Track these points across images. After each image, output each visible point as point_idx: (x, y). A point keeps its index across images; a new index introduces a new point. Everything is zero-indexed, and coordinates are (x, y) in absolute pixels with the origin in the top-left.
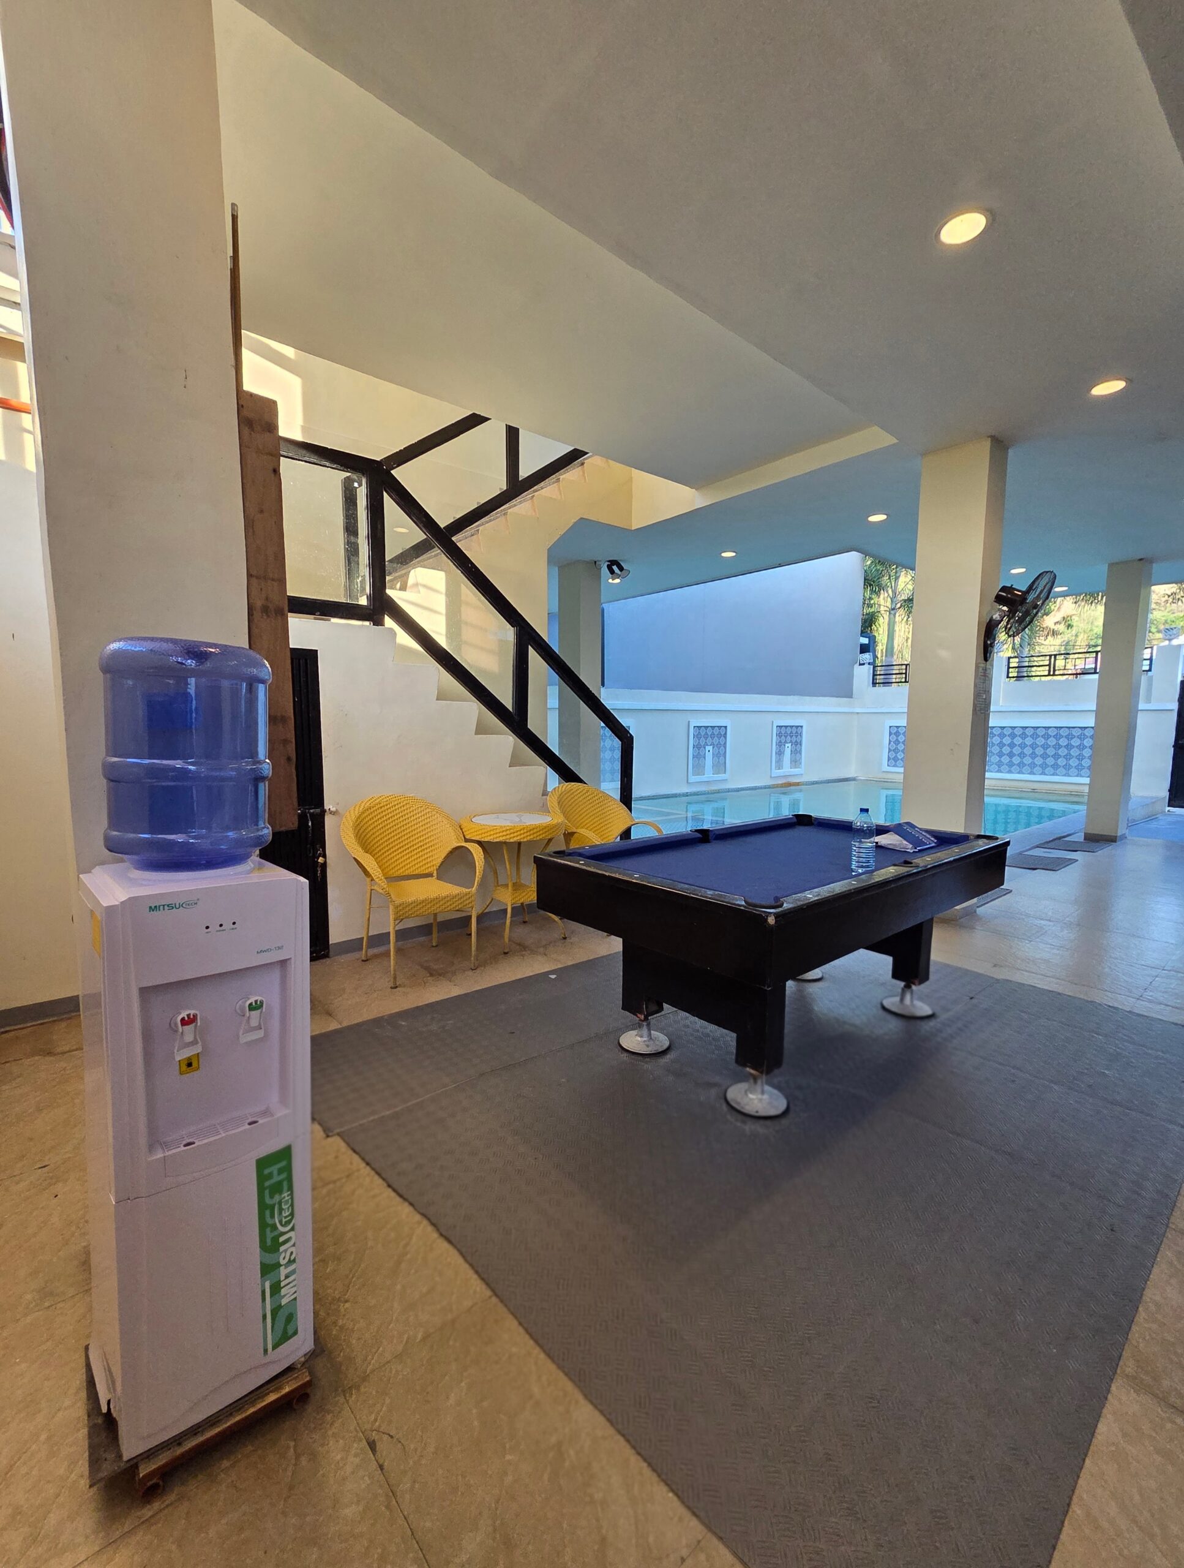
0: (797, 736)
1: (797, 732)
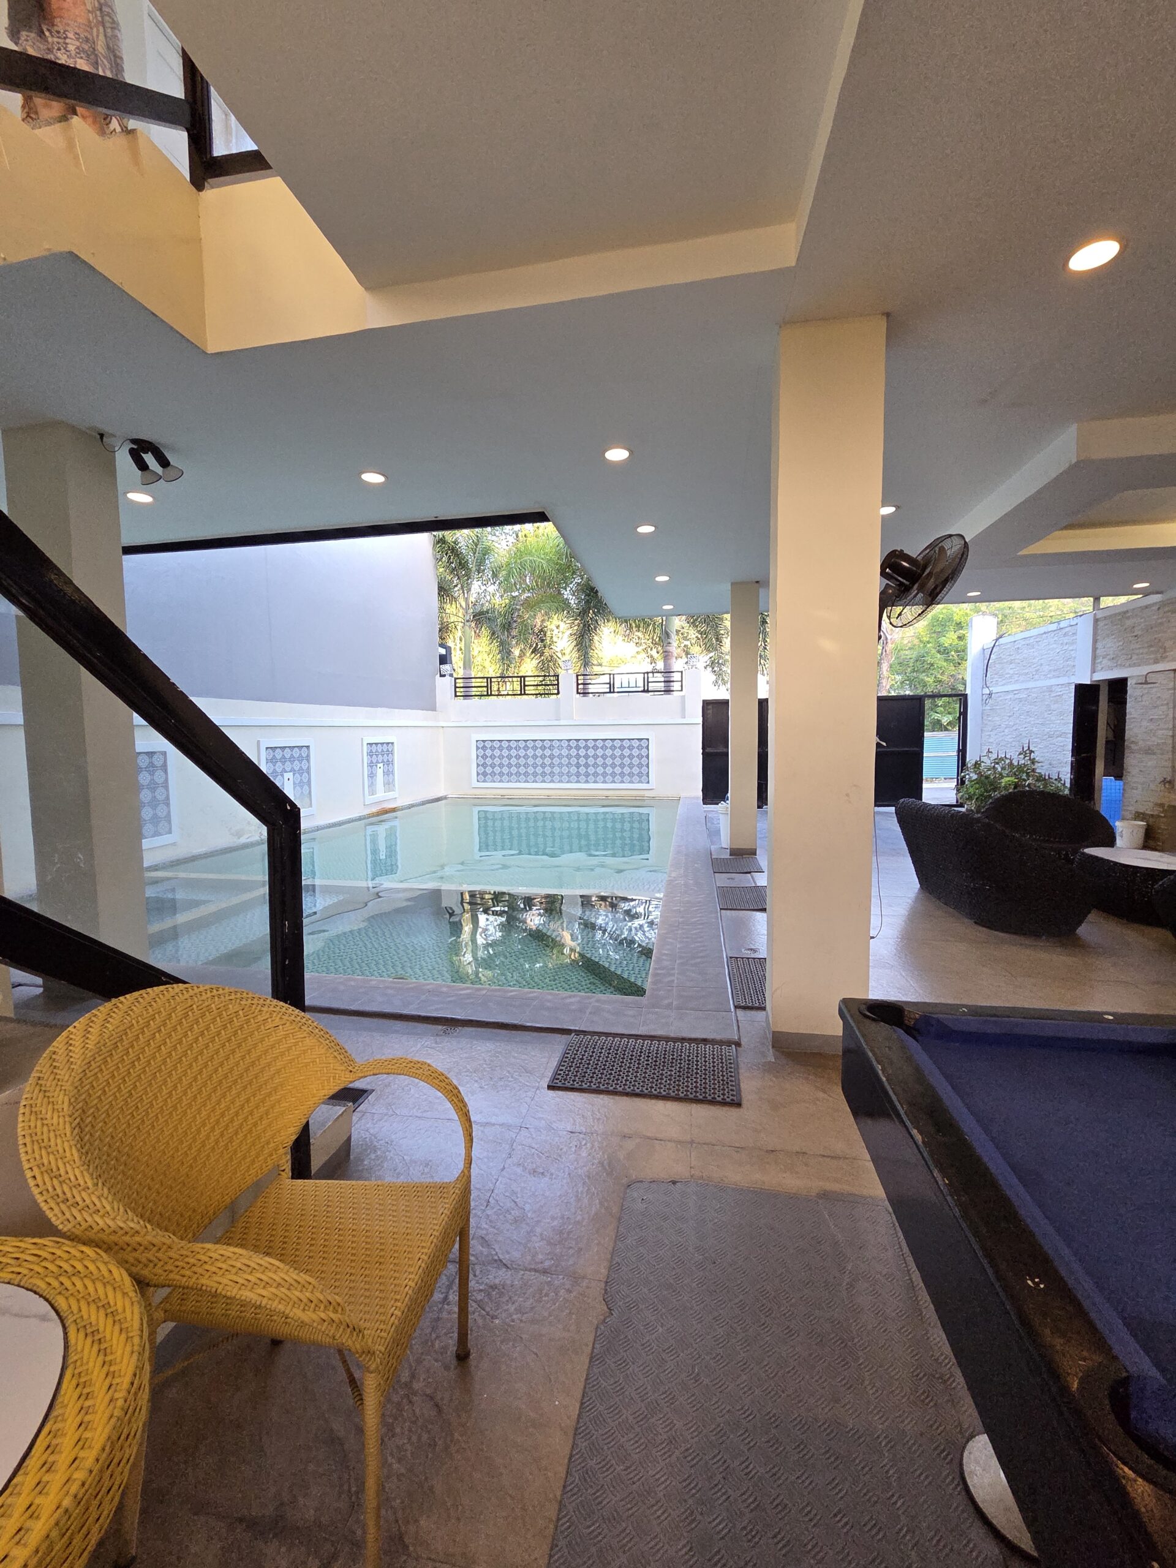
0: (388, 755)
1: (388, 751)
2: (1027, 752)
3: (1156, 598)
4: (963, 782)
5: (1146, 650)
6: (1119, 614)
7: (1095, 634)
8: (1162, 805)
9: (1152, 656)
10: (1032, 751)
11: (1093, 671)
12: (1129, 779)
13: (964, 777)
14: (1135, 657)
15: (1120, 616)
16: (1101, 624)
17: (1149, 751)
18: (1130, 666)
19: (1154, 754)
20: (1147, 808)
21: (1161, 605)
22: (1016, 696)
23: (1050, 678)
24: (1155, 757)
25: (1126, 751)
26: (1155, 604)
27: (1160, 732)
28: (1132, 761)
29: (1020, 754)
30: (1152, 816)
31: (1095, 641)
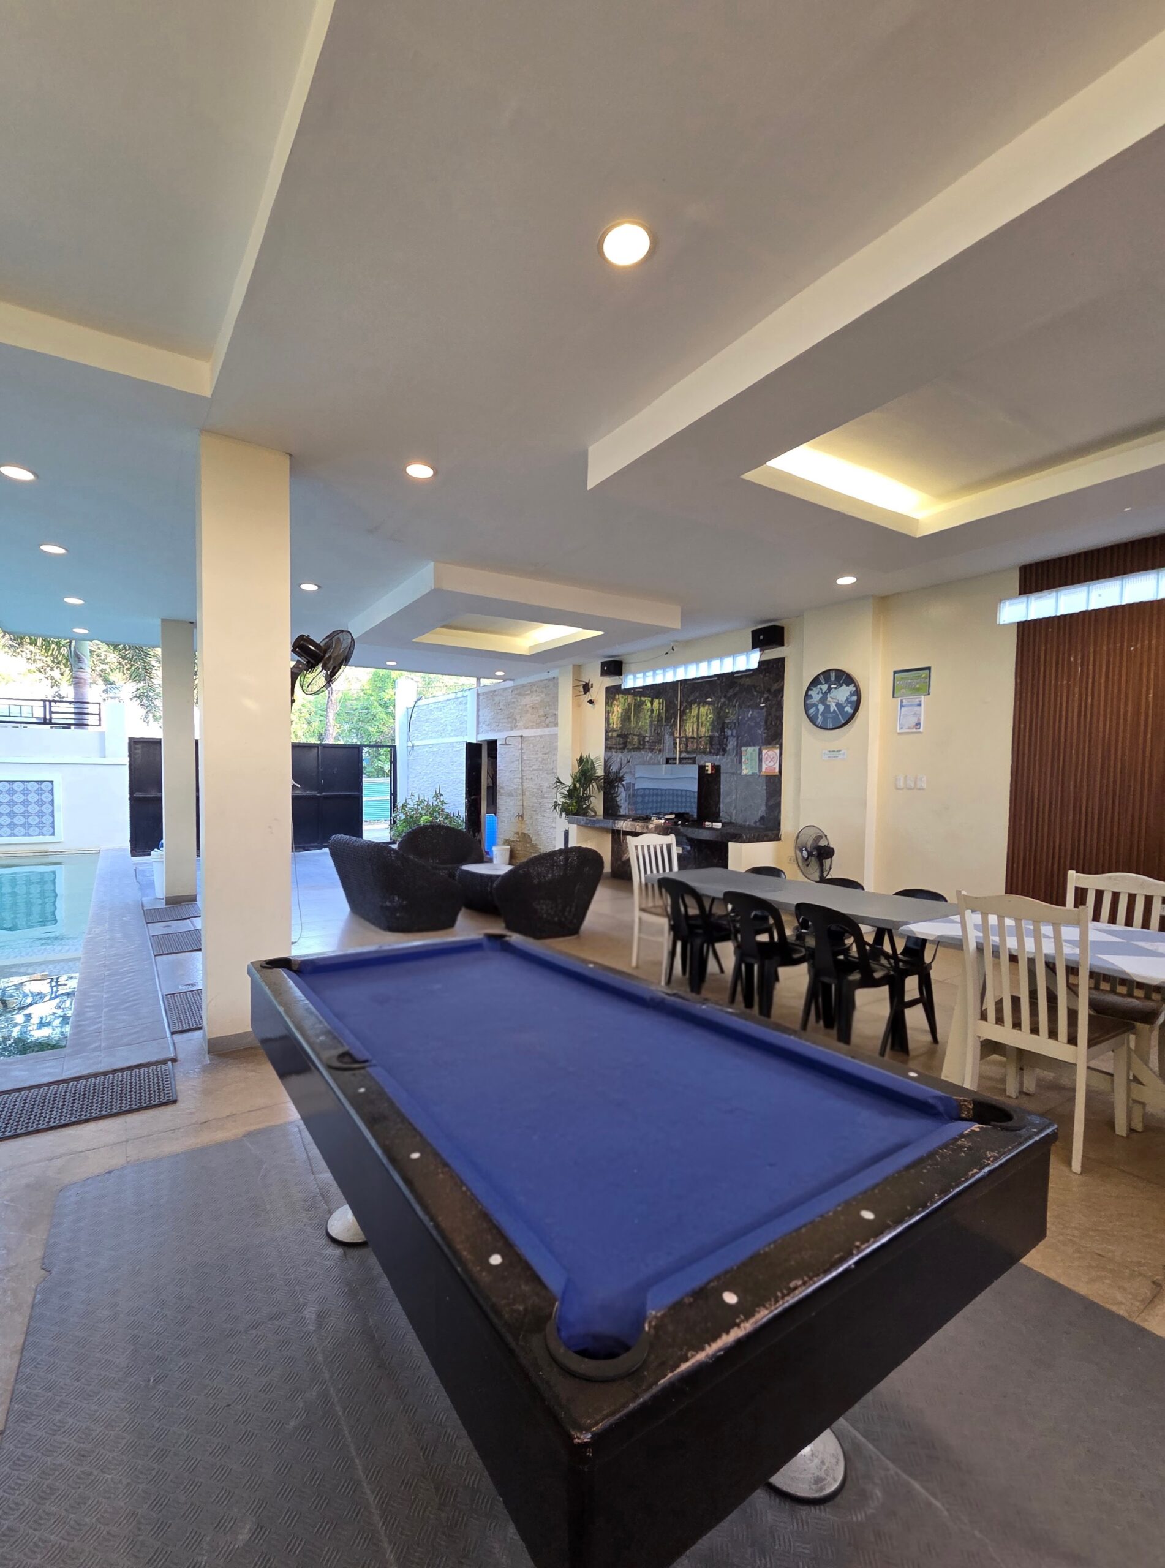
2: (438, 796)
3: (509, 684)
4: (395, 822)
5: (506, 720)
6: (491, 692)
7: (478, 705)
8: (518, 833)
9: (509, 725)
10: (441, 795)
11: (478, 733)
12: (500, 814)
13: (395, 817)
14: (501, 725)
15: (492, 694)
16: (481, 697)
17: (510, 794)
18: (498, 731)
19: (513, 796)
20: (512, 837)
21: (514, 688)
22: (431, 749)
23: (452, 736)
24: (512, 798)
25: (498, 794)
26: (509, 688)
27: (515, 780)
28: (502, 801)
29: (434, 797)
30: (513, 841)
31: (478, 710)
